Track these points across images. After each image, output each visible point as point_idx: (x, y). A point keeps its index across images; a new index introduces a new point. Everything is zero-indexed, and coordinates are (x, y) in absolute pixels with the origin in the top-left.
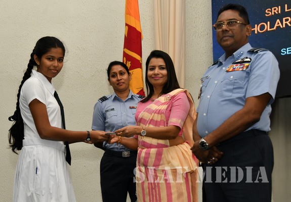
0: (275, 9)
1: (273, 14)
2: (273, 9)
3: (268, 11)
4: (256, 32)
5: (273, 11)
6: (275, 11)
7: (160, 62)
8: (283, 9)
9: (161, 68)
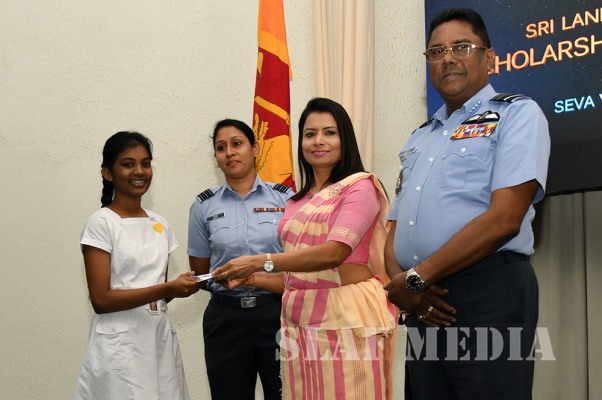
0: (543, 25)
1: (540, 34)
2: (540, 24)
3: (532, 28)
4: (509, 69)
5: (540, 28)
6: (544, 29)
7: (326, 120)
8: (558, 25)
9: (329, 132)
